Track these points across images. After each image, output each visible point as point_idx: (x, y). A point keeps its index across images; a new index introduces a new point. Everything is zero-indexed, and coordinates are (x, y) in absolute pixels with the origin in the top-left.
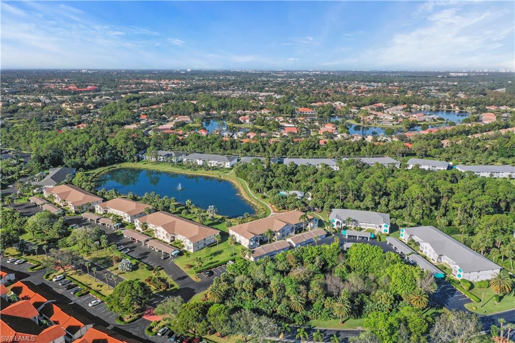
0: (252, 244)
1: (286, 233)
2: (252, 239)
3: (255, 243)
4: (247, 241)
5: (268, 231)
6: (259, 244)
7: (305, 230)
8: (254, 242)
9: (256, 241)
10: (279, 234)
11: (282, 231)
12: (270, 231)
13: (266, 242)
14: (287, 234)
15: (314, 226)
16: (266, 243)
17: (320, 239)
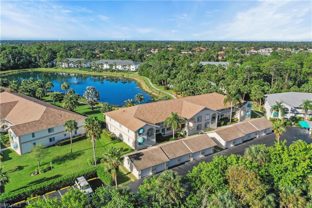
0: (140, 140)
1: (203, 123)
2: (141, 131)
3: (148, 140)
4: (132, 134)
5: (171, 116)
6: (154, 140)
7: (233, 121)
8: (146, 137)
9: (149, 134)
10: (191, 124)
11: (197, 118)
12: (176, 118)
13: (168, 138)
14: (206, 126)
15: (245, 115)
16: (168, 140)
17: (264, 134)
